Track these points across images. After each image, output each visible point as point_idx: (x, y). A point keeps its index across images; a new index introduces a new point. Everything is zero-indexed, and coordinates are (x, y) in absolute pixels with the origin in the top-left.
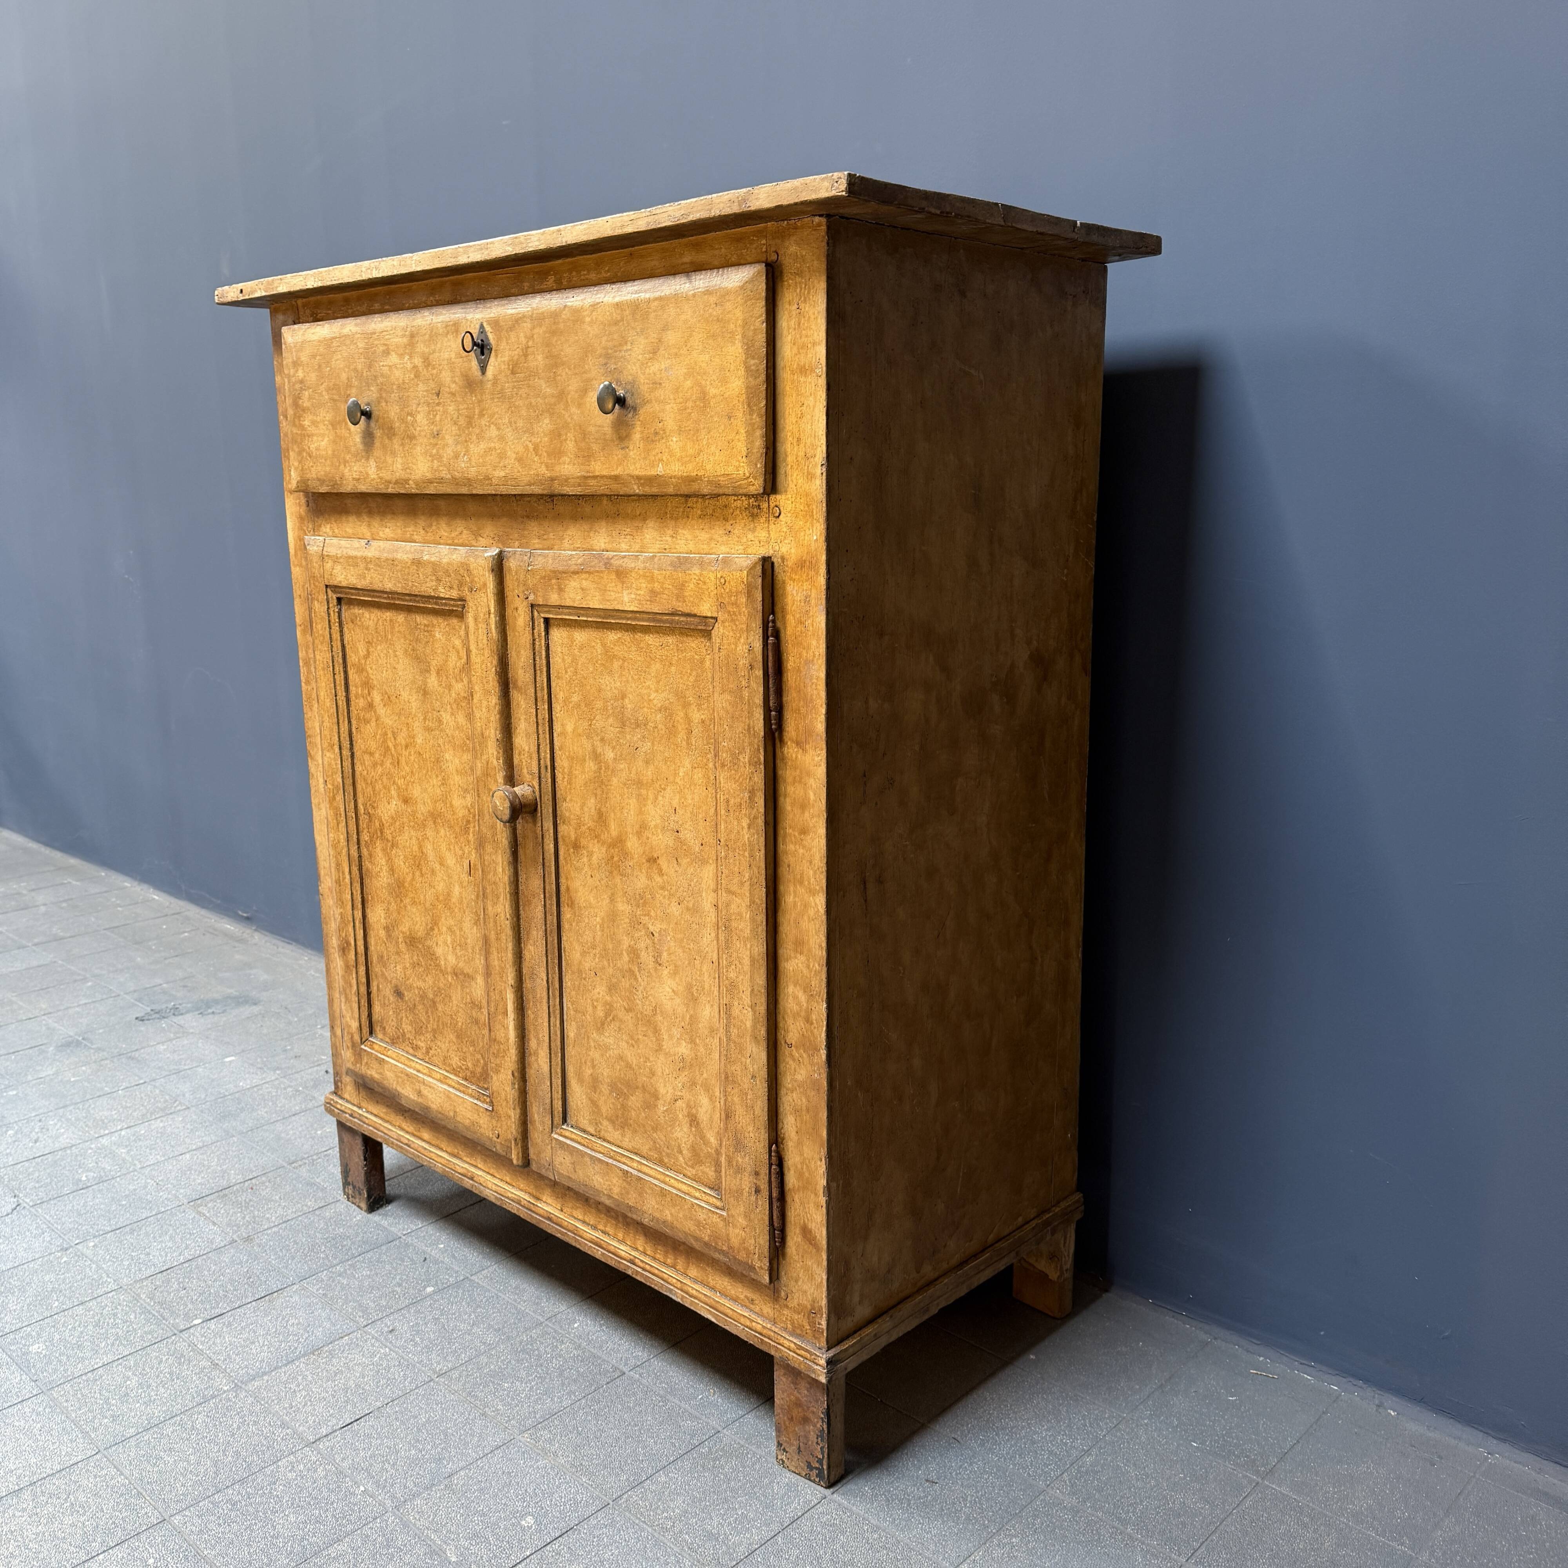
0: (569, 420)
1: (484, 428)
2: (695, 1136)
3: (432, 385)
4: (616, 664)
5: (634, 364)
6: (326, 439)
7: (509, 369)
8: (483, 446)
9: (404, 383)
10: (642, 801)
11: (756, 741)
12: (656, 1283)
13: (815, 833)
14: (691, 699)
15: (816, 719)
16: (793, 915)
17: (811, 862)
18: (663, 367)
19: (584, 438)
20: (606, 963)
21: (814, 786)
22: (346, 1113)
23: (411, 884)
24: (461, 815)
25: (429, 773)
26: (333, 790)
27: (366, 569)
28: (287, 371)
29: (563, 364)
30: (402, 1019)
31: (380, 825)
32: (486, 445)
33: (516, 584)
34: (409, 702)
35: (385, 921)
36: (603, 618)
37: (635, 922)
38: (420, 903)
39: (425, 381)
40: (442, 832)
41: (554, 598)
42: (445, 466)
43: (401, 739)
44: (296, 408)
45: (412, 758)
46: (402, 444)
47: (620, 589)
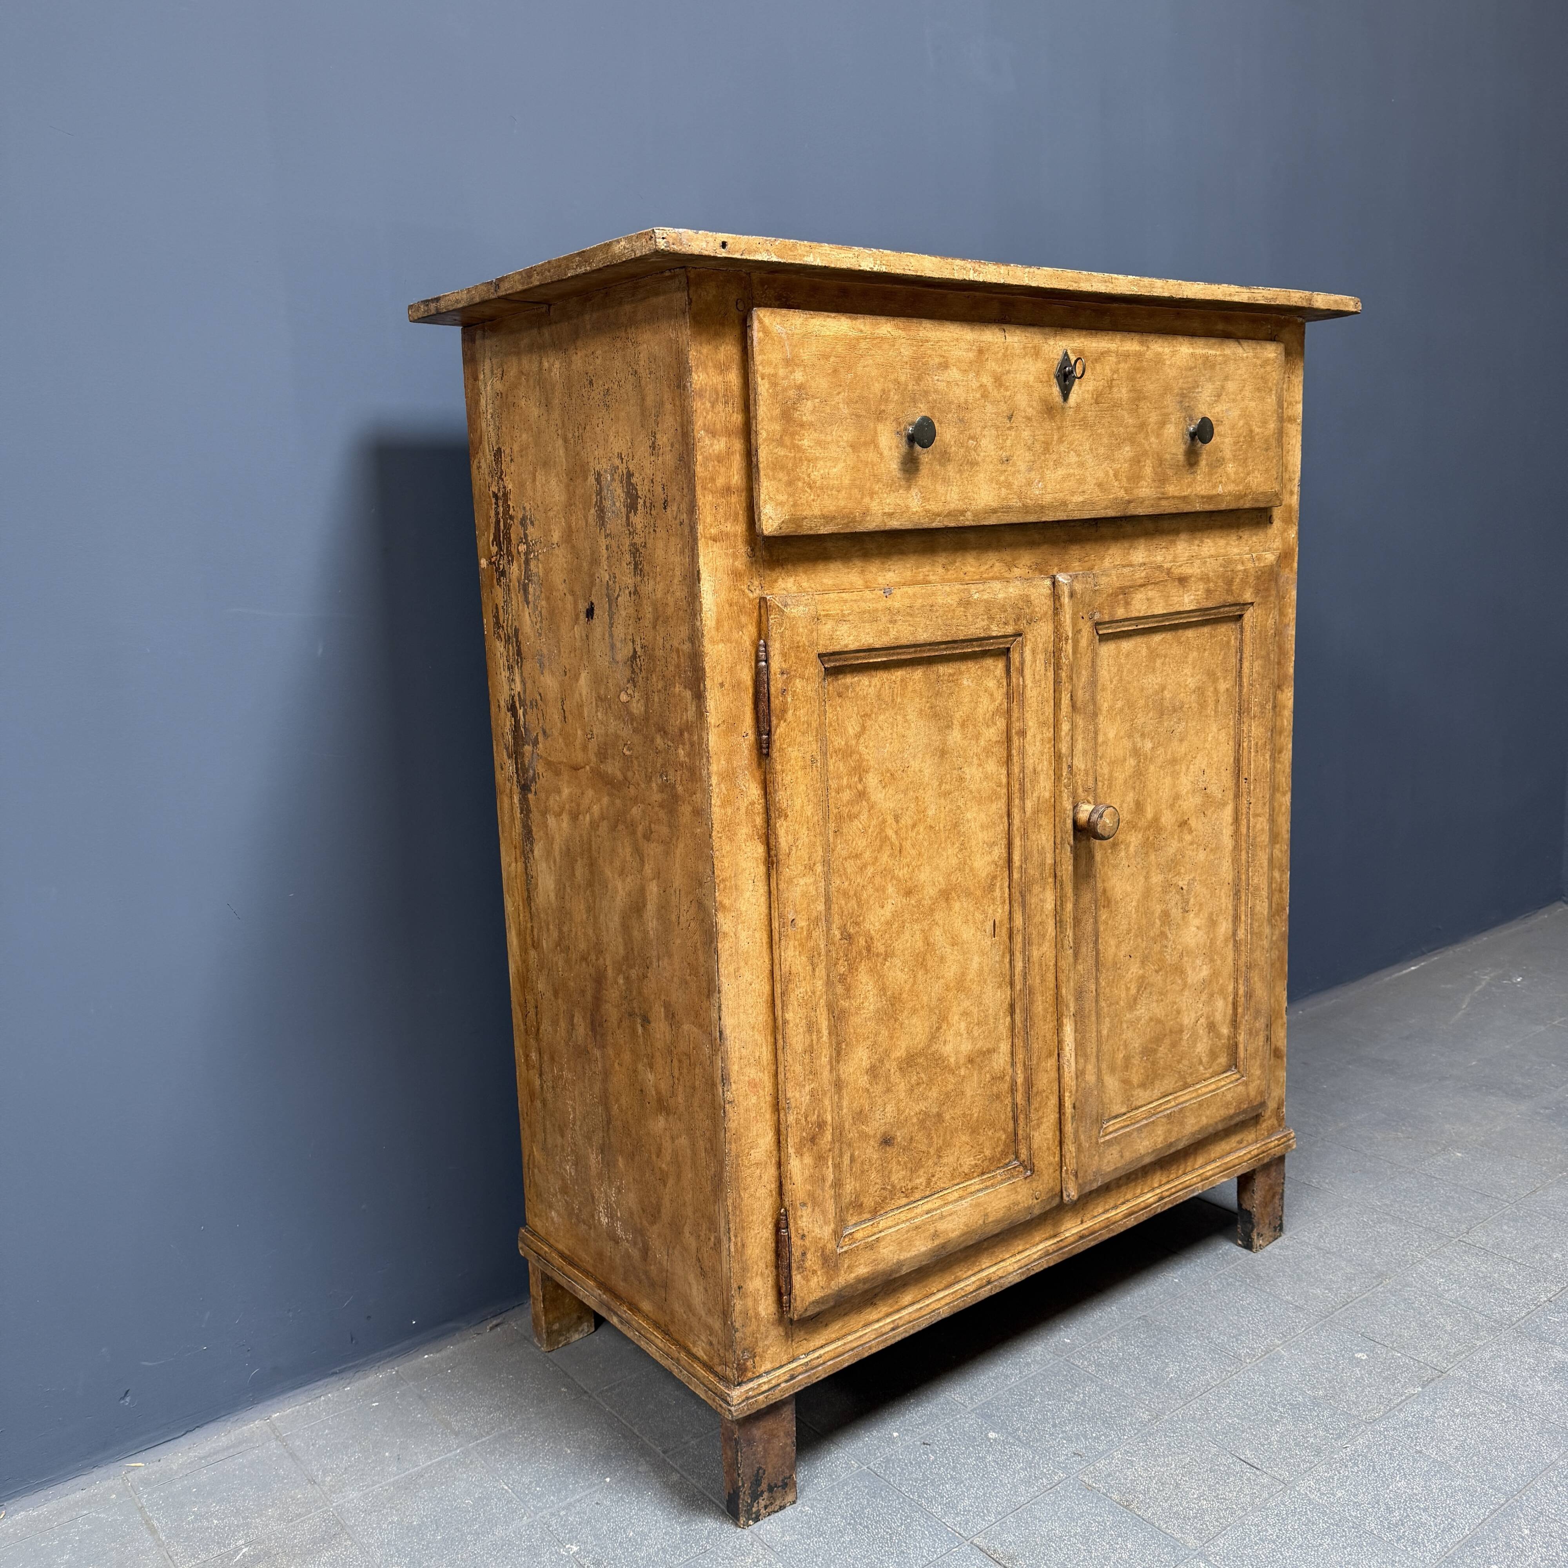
0: (1148, 448)
1: (1062, 455)
2: (1212, 1039)
3: (1004, 407)
4: (1158, 663)
5: (1203, 404)
6: (841, 465)
7: (1092, 398)
8: (1061, 472)
9: (966, 402)
10: (1175, 775)
13: (1287, 749)
14: (1219, 674)
15: (1290, 665)
17: (1284, 772)
18: (1224, 408)
19: (1161, 464)
20: (1139, 940)
22: (779, 1385)
23: (911, 991)
24: (984, 875)
25: (943, 845)
26: (809, 925)
27: (891, 622)
28: (768, 370)
29: (1145, 398)
30: (890, 1172)
31: (866, 942)
32: (1064, 471)
33: (1081, 606)
34: (920, 771)
35: (869, 1062)
36: (1160, 622)
37: (1168, 886)
38: (923, 1007)
39: (995, 402)
40: (957, 906)
41: (1121, 613)
42: (1015, 493)
43: (907, 820)
44: (788, 422)
45: (921, 837)
46: (960, 471)
47: (1182, 594)
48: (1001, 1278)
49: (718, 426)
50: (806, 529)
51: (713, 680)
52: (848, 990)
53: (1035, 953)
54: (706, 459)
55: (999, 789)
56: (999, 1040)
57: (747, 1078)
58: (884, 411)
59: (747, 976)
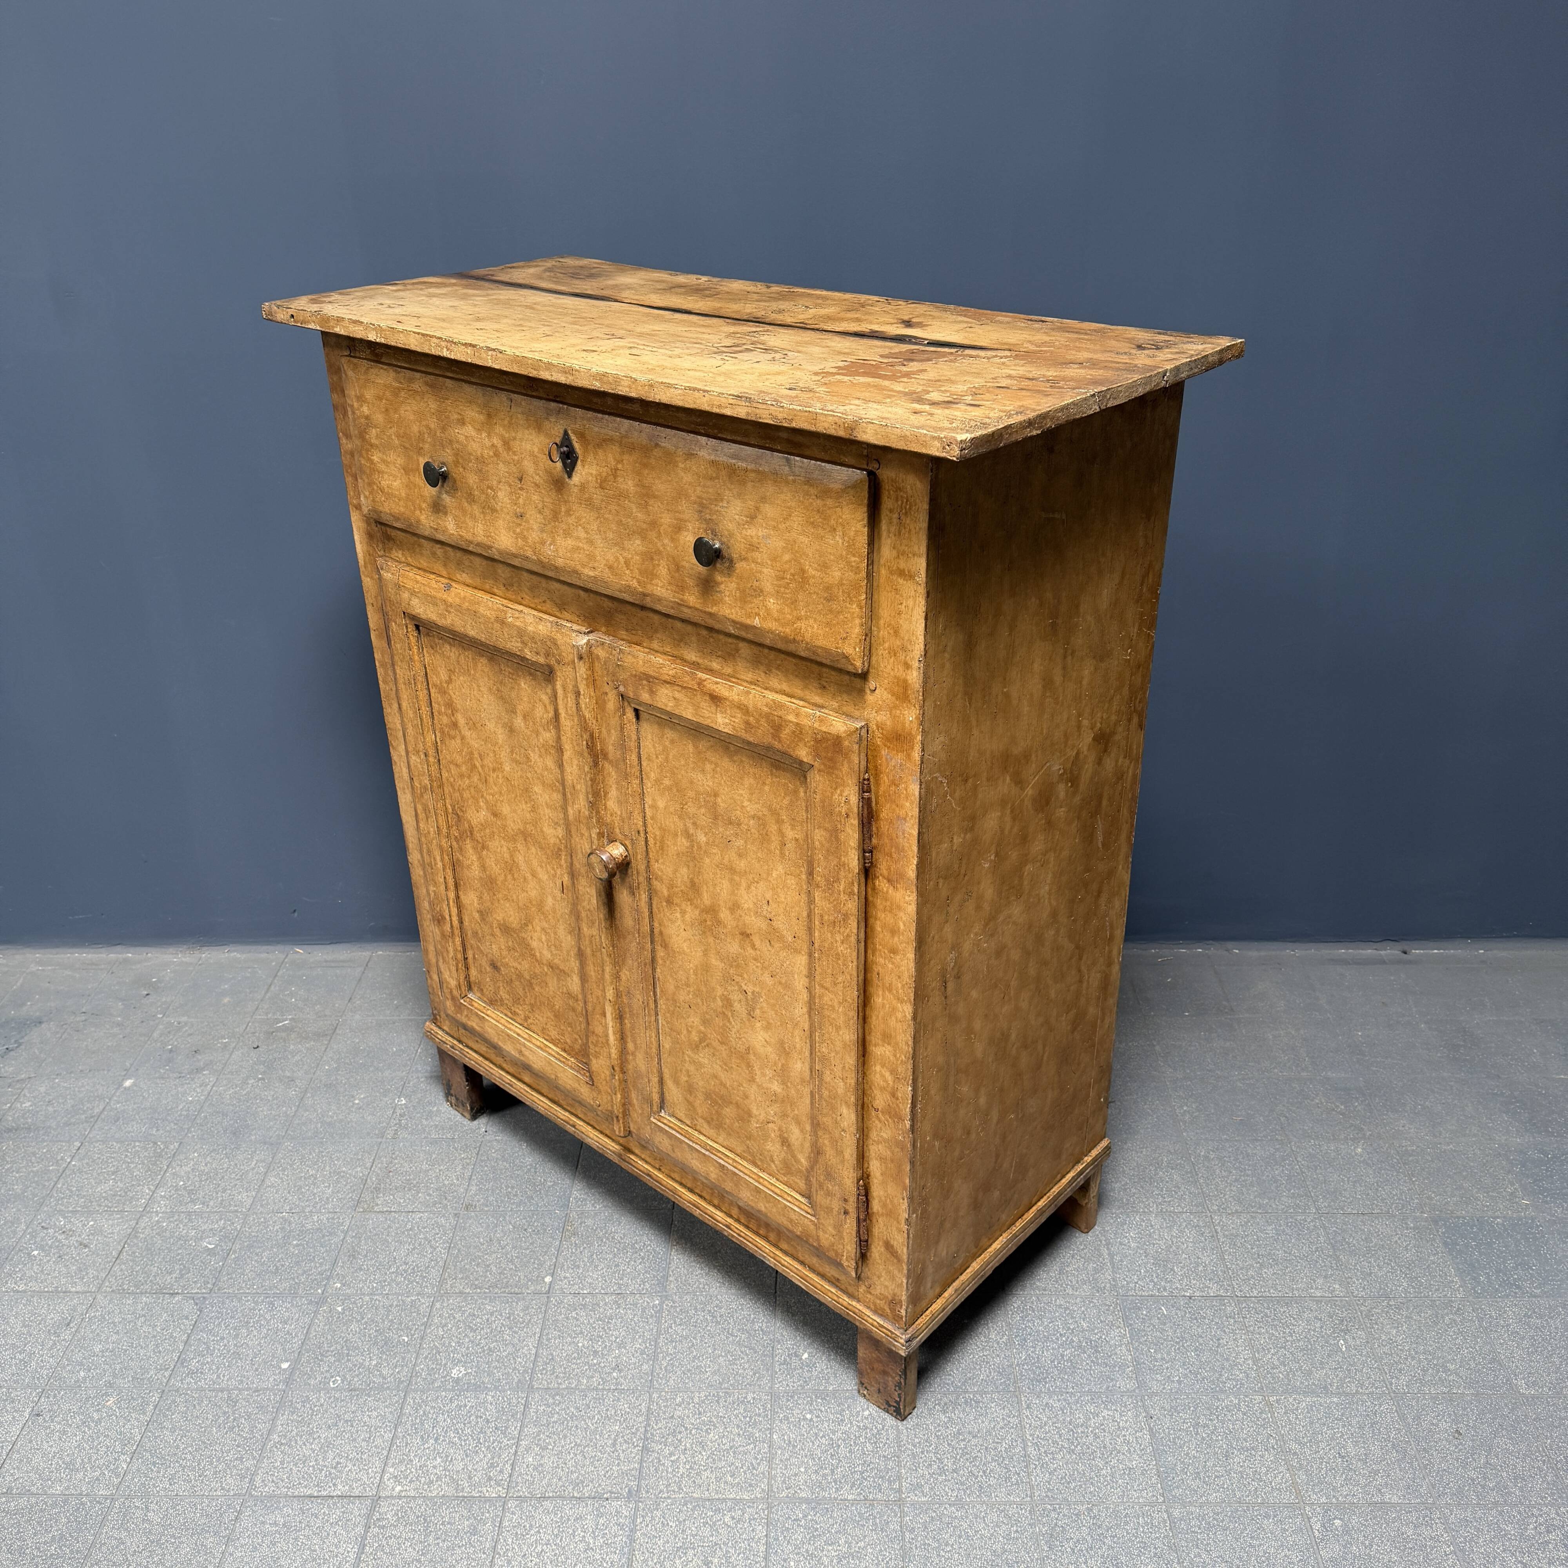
0: (662, 549)
1: (572, 527)
2: (786, 1153)
3: (513, 469)
4: (708, 767)
5: (731, 521)
6: (398, 482)
7: (597, 482)
8: (570, 542)
9: (482, 457)
10: (735, 884)
11: (850, 875)
12: (750, 1248)
13: (904, 955)
14: (785, 817)
15: (908, 867)
16: (882, 1013)
17: (900, 977)
18: (760, 534)
19: (677, 570)
20: (700, 1001)
21: (904, 918)
22: (447, 1044)
23: (503, 883)
24: (552, 841)
25: (518, 798)
26: (421, 788)
27: (446, 612)
29: (655, 497)
30: (499, 987)
31: (469, 827)
32: (574, 542)
33: (607, 671)
34: (495, 733)
35: (478, 906)
36: (696, 728)
37: (728, 978)
38: (513, 901)
39: (507, 463)
40: (533, 850)
41: (645, 696)
42: (530, 546)
43: (488, 762)
44: (363, 440)
45: (501, 781)
46: (483, 512)
47: (714, 711)
48: (583, 1132)
50: (384, 520)
51: (368, 599)
52: (461, 849)
53: (586, 930)
54: (346, 452)
56: (572, 971)
58: (422, 448)
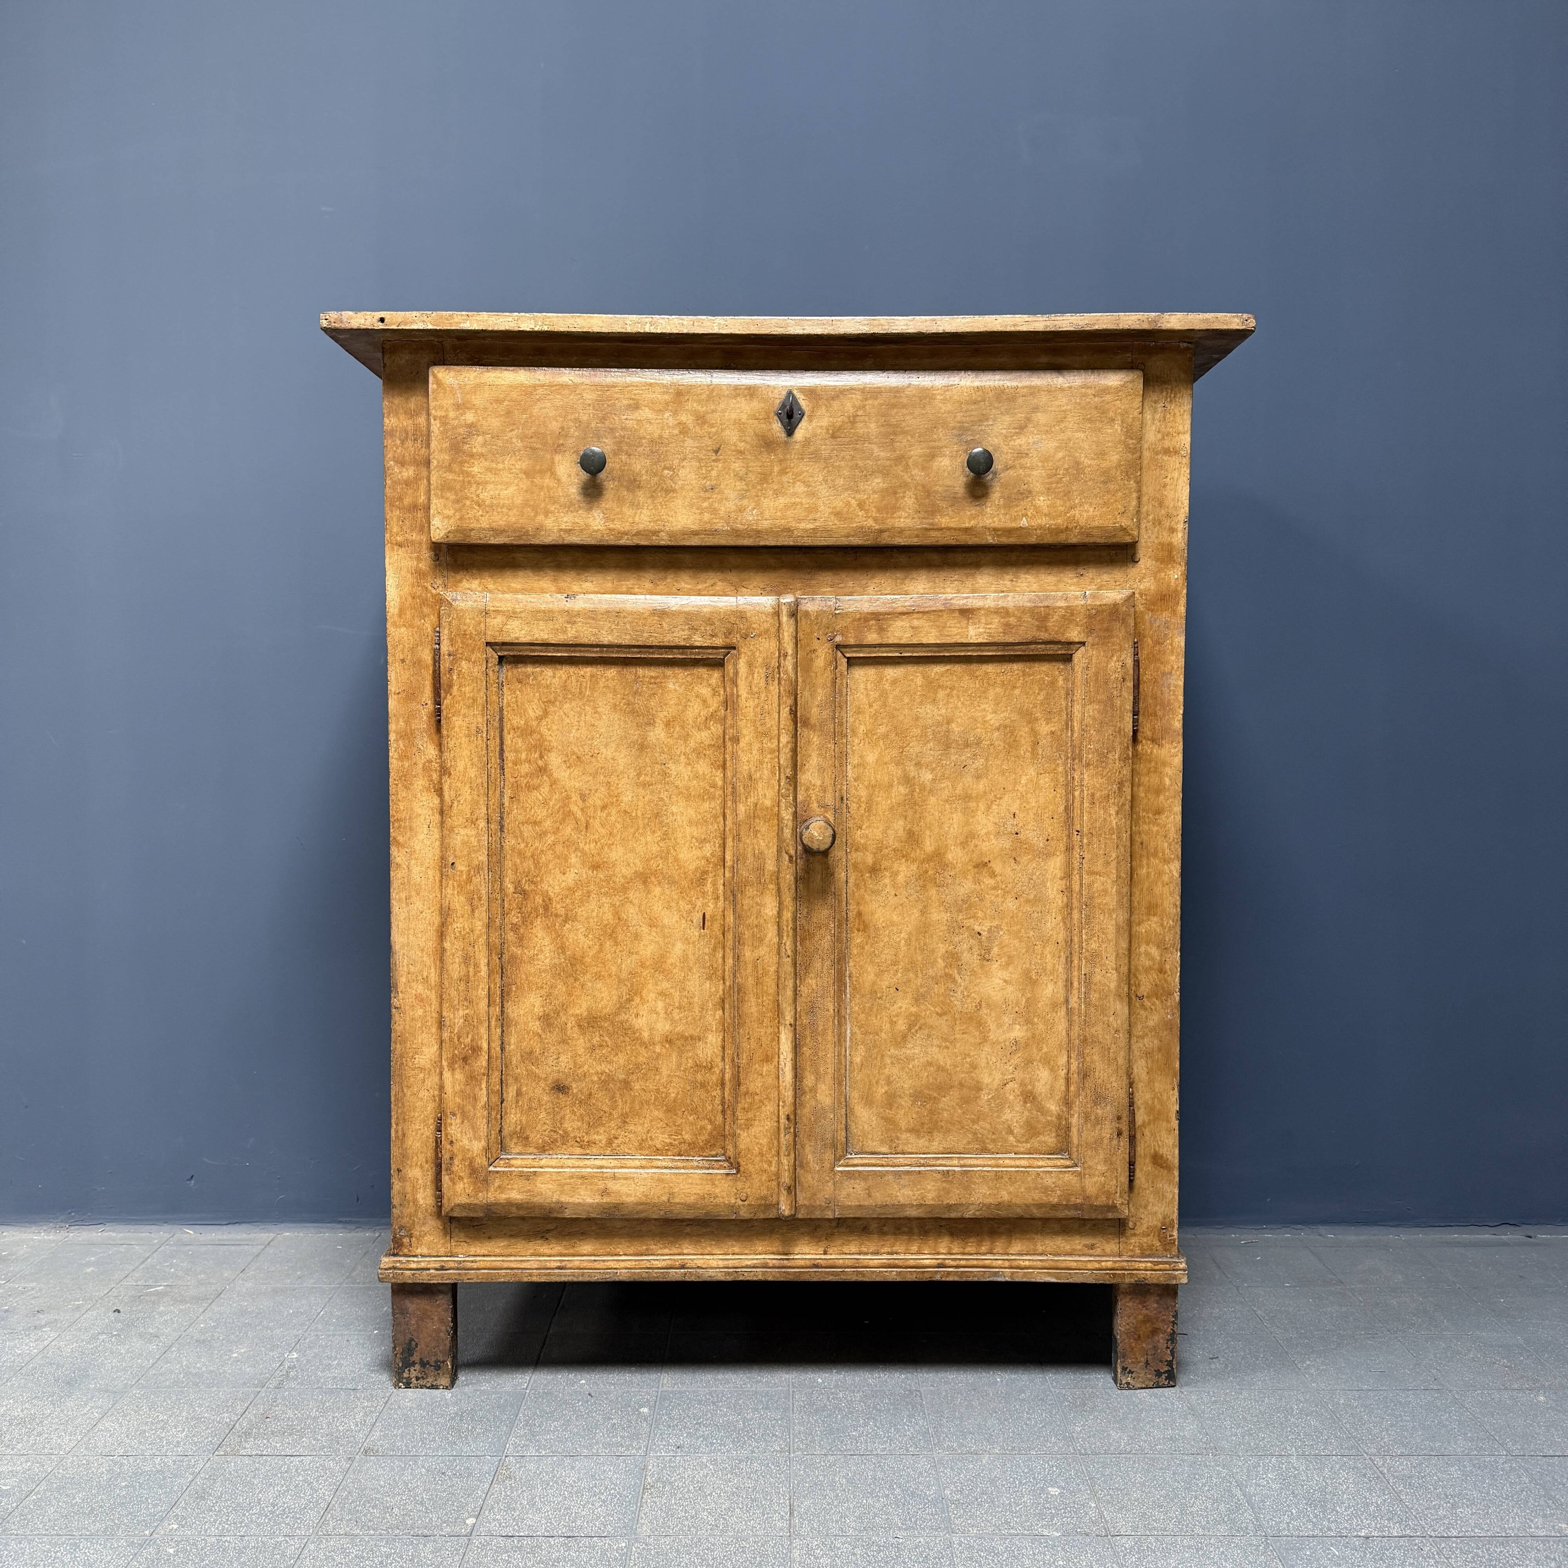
0: (909, 480)
1: (786, 485)
2: (1030, 1111)
3: (708, 442)
4: (941, 694)
5: (996, 437)
6: (512, 489)
7: (828, 433)
8: (782, 501)
9: (661, 437)
10: (969, 813)
11: (1126, 740)
12: (976, 1274)
13: (1170, 811)
14: (1038, 714)
15: (1174, 718)
16: (1146, 884)
17: (1165, 837)
18: (1031, 441)
19: (929, 495)
20: (912, 975)
21: (1170, 773)
22: (429, 1269)
23: (596, 957)
24: (692, 867)
25: (641, 831)
26: (469, 871)
27: (568, 622)
28: (440, 413)
29: (904, 433)
30: (563, 1118)
31: (544, 901)
32: (788, 500)
33: (816, 628)
34: (613, 759)
35: (542, 1009)
36: (935, 652)
37: (955, 928)
38: (610, 975)
39: (696, 438)
40: (657, 890)
41: (872, 637)
42: (722, 518)
43: (596, 800)
44: (457, 453)
45: (613, 818)
46: (652, 496)
47: (964, 625)
48: (698, 1267)
49: (407, 458)
50: (474, 538)
51: (394, 656)
52: (521, 939)
53: (748, 954)
54: (396, 483)
55: (712, 790)
56: (707, 1030)
57: (414, 992)
58: (563, 444)
59: (418, 904)
